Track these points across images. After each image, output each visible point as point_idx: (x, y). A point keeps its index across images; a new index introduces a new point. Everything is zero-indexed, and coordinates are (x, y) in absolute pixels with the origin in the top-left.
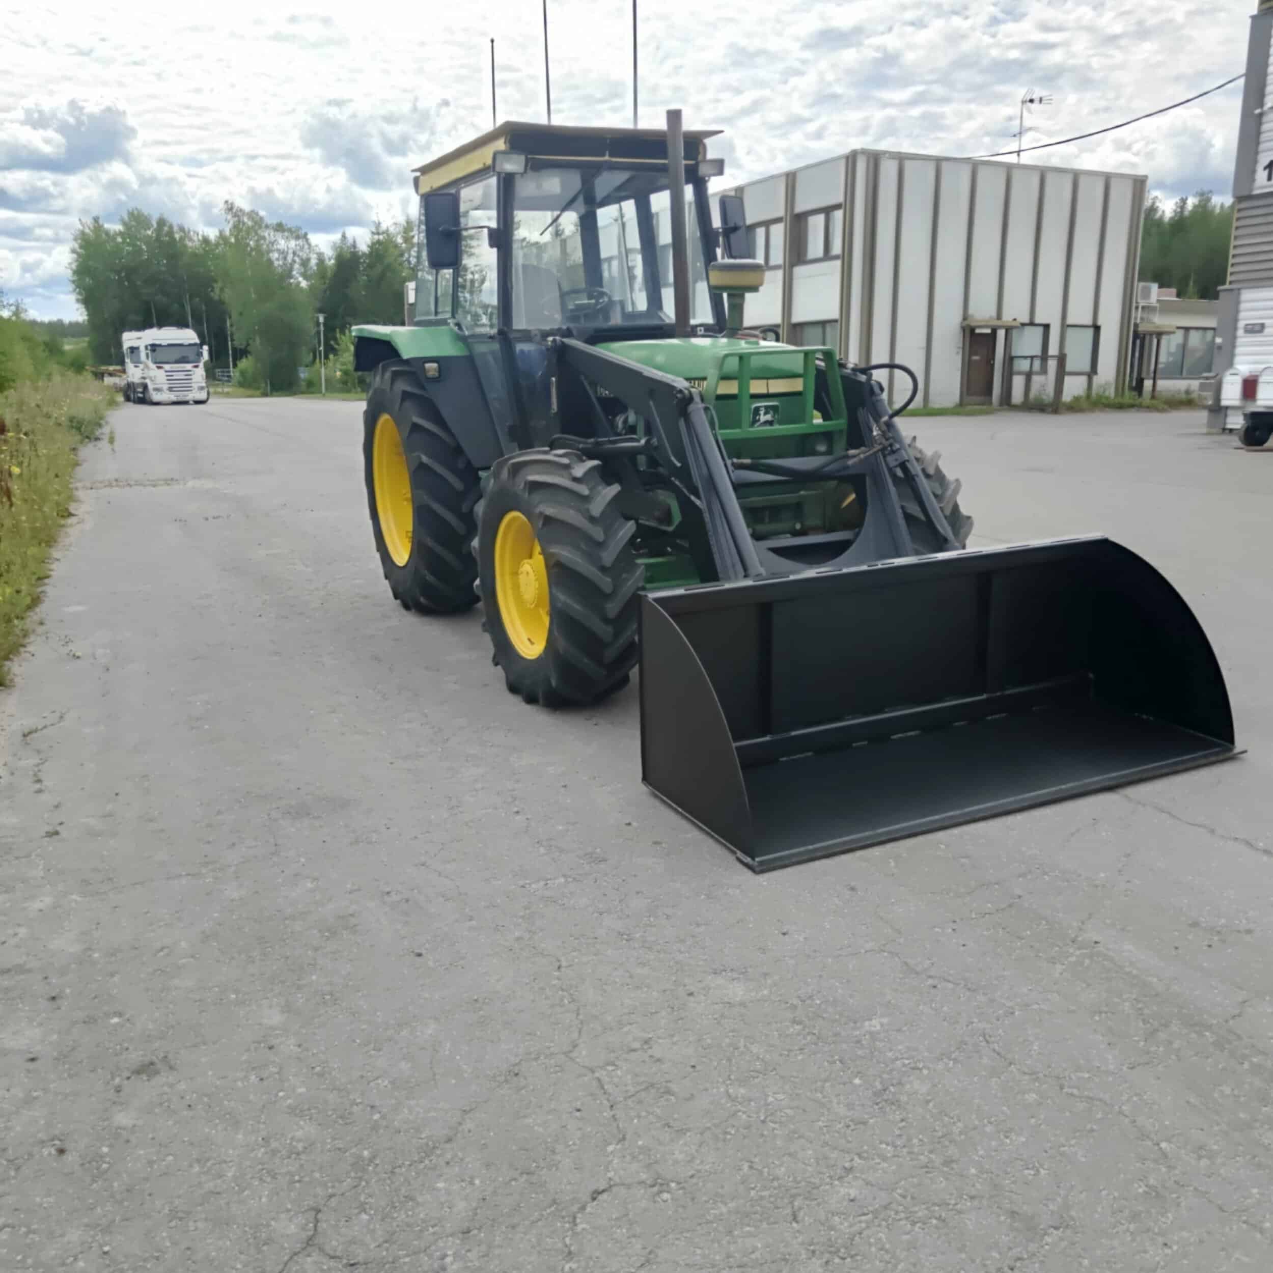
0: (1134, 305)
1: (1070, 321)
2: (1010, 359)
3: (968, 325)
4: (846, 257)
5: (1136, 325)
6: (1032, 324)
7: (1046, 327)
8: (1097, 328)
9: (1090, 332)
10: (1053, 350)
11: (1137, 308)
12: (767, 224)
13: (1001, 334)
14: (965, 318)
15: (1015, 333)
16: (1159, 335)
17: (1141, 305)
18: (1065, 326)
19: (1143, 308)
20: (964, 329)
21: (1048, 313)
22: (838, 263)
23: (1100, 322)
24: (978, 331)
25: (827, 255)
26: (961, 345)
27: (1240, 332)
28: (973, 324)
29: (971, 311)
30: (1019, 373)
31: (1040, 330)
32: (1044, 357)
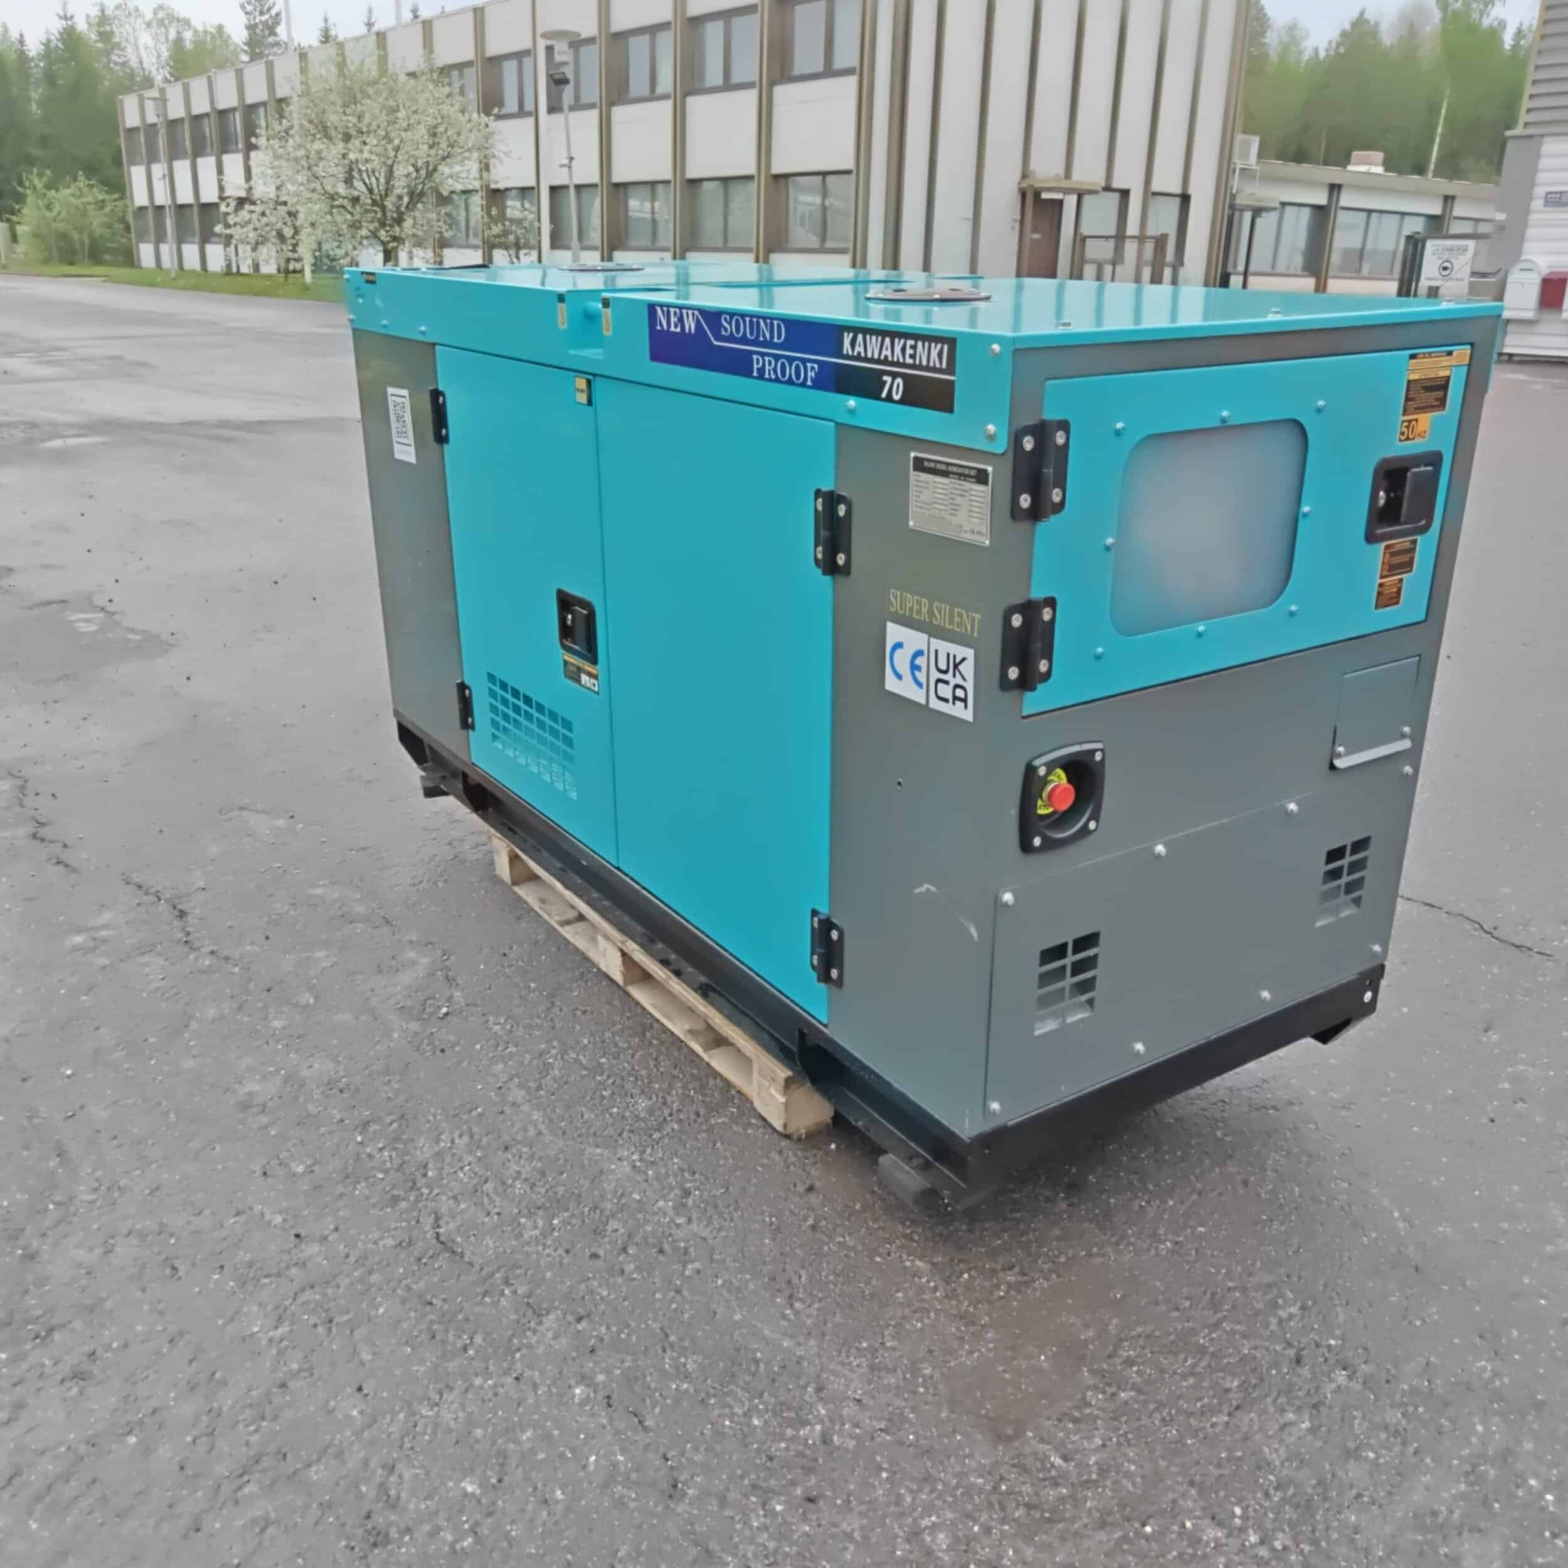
0: (1232, 166)
1: (1156, 187)
2: (1080, 240)
3: (1031, 186)
4: (864, 71)
5: (1233, 197)
6: (1108, 188)
7: (1125, 194)
8: (1185, 199)
9: (1176, 203)
10: (1132, 228)
11: (1234, 171)
12: (726, 15)
13: (1070, 202)
14: (1024, 176)
15: (1087, 199)
16: (1257, 212)
17: (1239, 166)
18: (1150, 194)
19: (1243, 170)
20: (1023, 195)
21: (1128, 175)
22: (852, 82)
23: (1191, 191)
24: (1044, 196)
25: (829, 72)
26: (1018, 217)
27: (1537, 204)
28: (1037, 185)
29: (1034, 165)
30: (1092, 262)
31: (1116, 196)
32: (1120, 237)
